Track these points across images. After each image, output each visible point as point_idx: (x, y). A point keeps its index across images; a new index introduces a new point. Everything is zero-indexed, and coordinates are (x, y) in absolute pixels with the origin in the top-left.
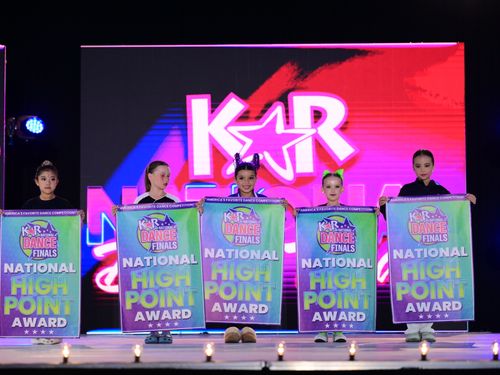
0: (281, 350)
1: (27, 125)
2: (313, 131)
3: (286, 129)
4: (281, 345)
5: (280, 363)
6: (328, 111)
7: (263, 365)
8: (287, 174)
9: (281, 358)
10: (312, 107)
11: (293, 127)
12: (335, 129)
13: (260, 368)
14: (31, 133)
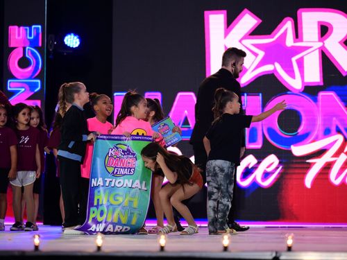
0: (290, 242)
1: (65, 40)
2: (320, 44)
3: (295, 42)
4: (290, 237)
5: (290, 253)
6: (334, 26)
7: (274, 255)
8: (296, 84)
9: (289, 249)
10: (319, 22)
11: (301, 40)
12: (340, 42)
13: (271, 258)
14: (69, 47)
